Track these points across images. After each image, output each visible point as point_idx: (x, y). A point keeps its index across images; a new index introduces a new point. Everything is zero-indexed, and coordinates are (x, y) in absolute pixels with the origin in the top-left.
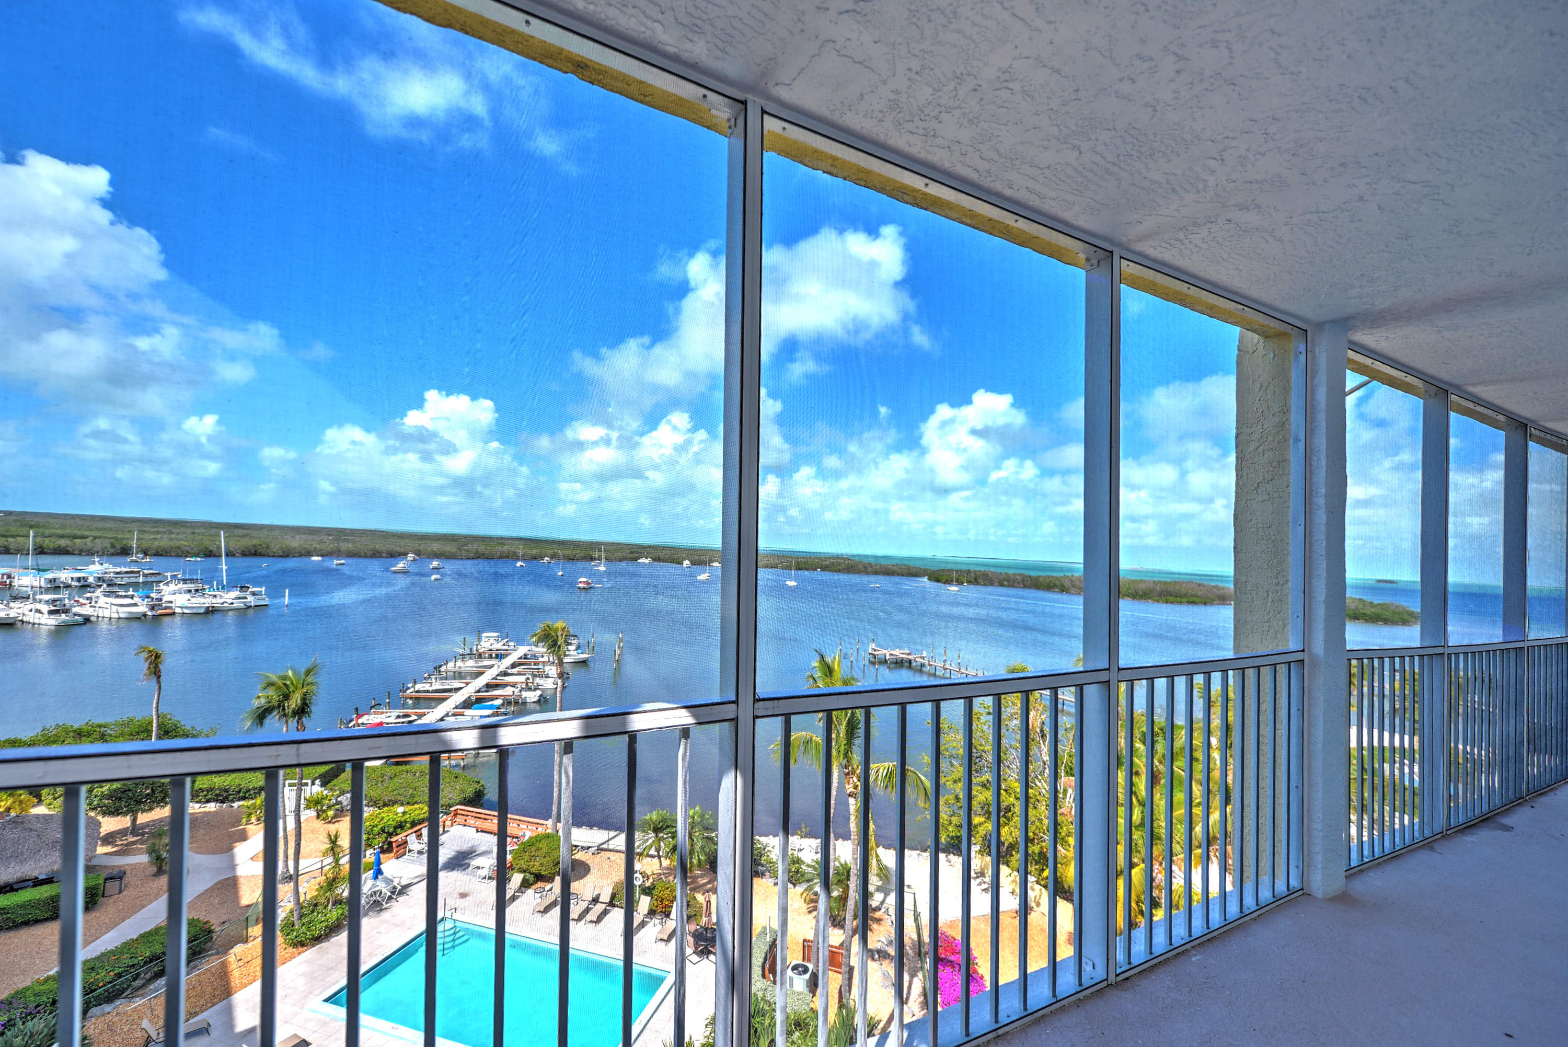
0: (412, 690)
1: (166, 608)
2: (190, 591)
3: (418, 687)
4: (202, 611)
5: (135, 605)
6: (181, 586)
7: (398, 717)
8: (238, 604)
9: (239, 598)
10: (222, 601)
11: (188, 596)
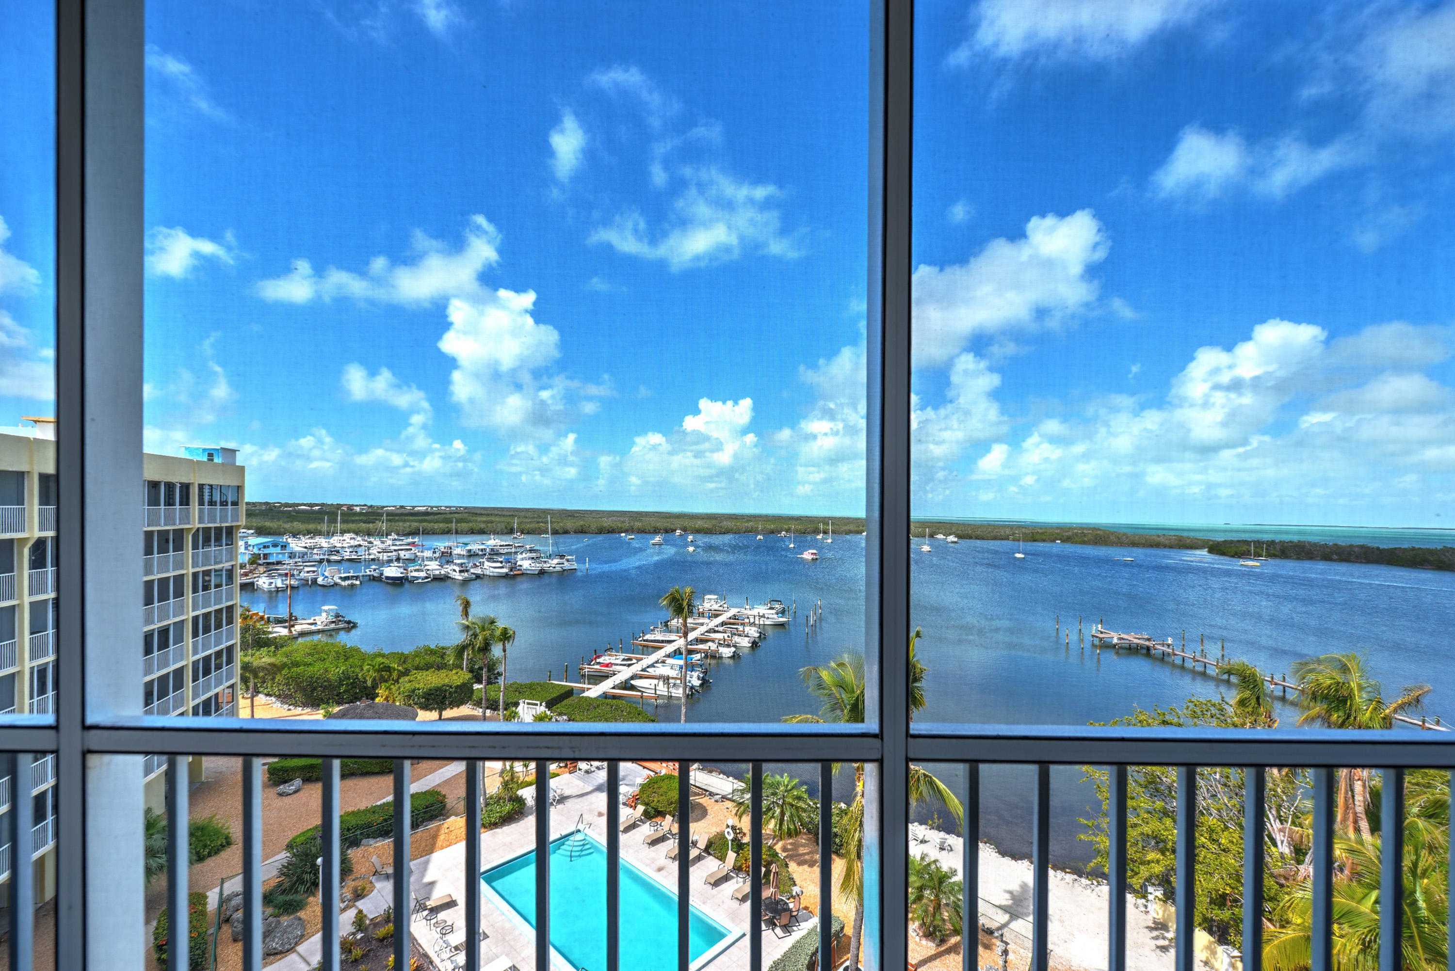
0: (641, 639)
1: (519, 570)
2: (533, 558)
3: (648, 637)
4: (537, 573)
5: (502, 567)
6: (529, 555)
7: (624, 660)
8: (558, 569)
9: (560, 564)
10: (549, 565)
11: (530, 562)
